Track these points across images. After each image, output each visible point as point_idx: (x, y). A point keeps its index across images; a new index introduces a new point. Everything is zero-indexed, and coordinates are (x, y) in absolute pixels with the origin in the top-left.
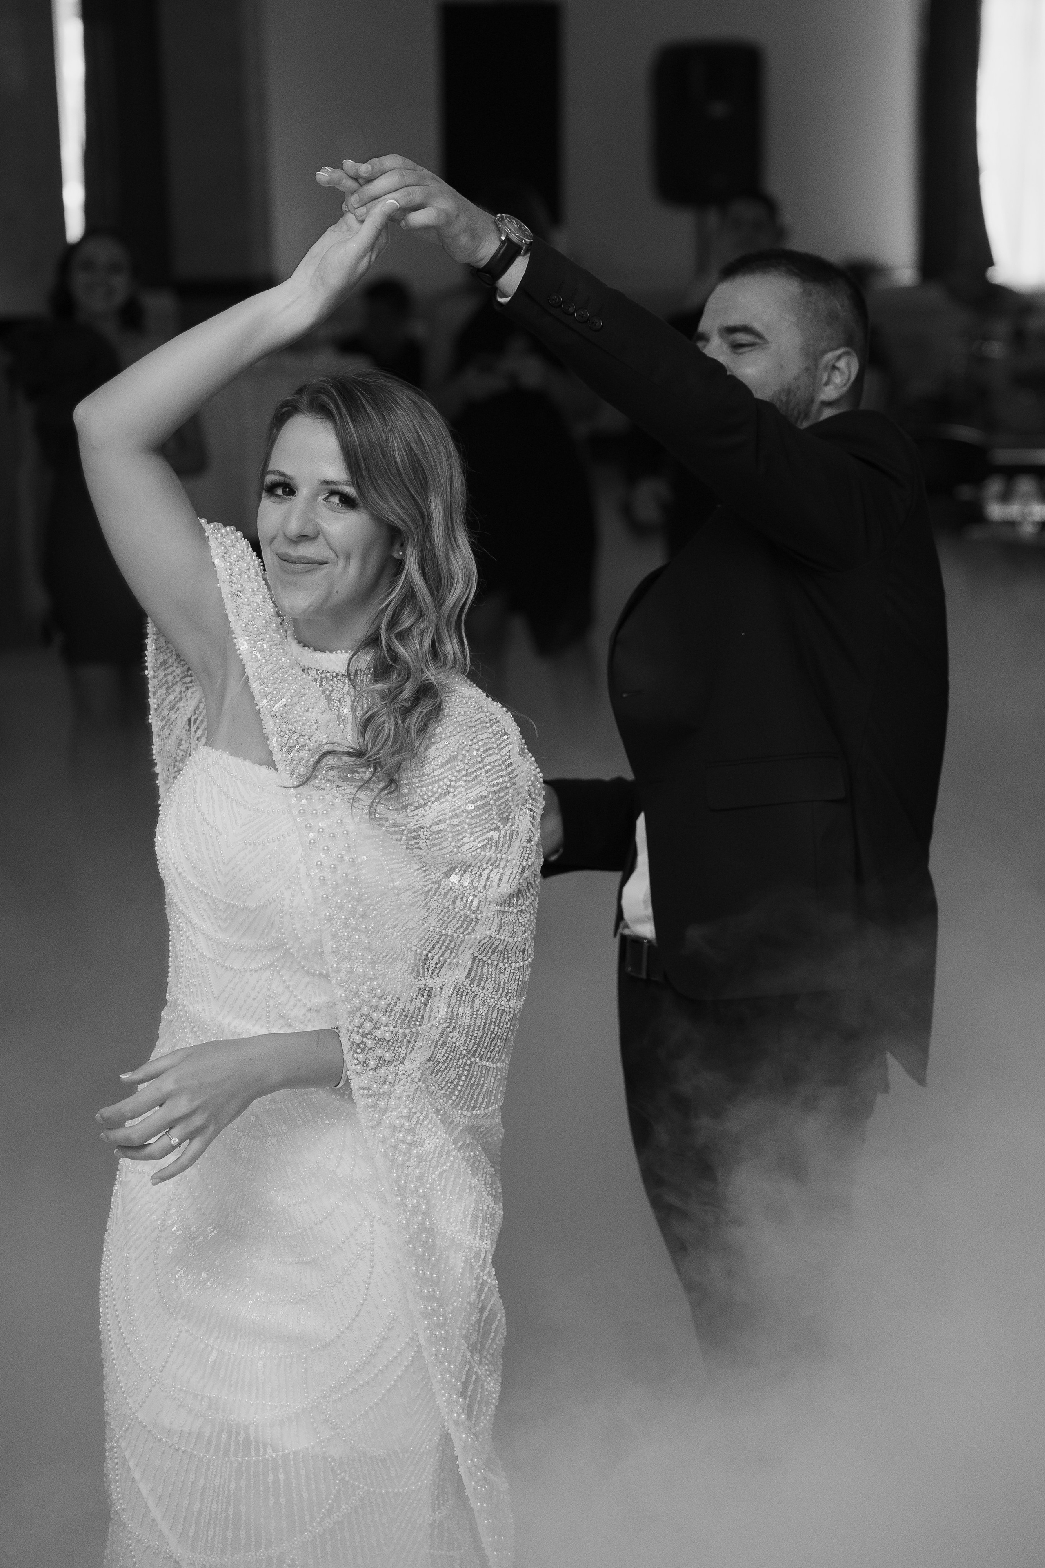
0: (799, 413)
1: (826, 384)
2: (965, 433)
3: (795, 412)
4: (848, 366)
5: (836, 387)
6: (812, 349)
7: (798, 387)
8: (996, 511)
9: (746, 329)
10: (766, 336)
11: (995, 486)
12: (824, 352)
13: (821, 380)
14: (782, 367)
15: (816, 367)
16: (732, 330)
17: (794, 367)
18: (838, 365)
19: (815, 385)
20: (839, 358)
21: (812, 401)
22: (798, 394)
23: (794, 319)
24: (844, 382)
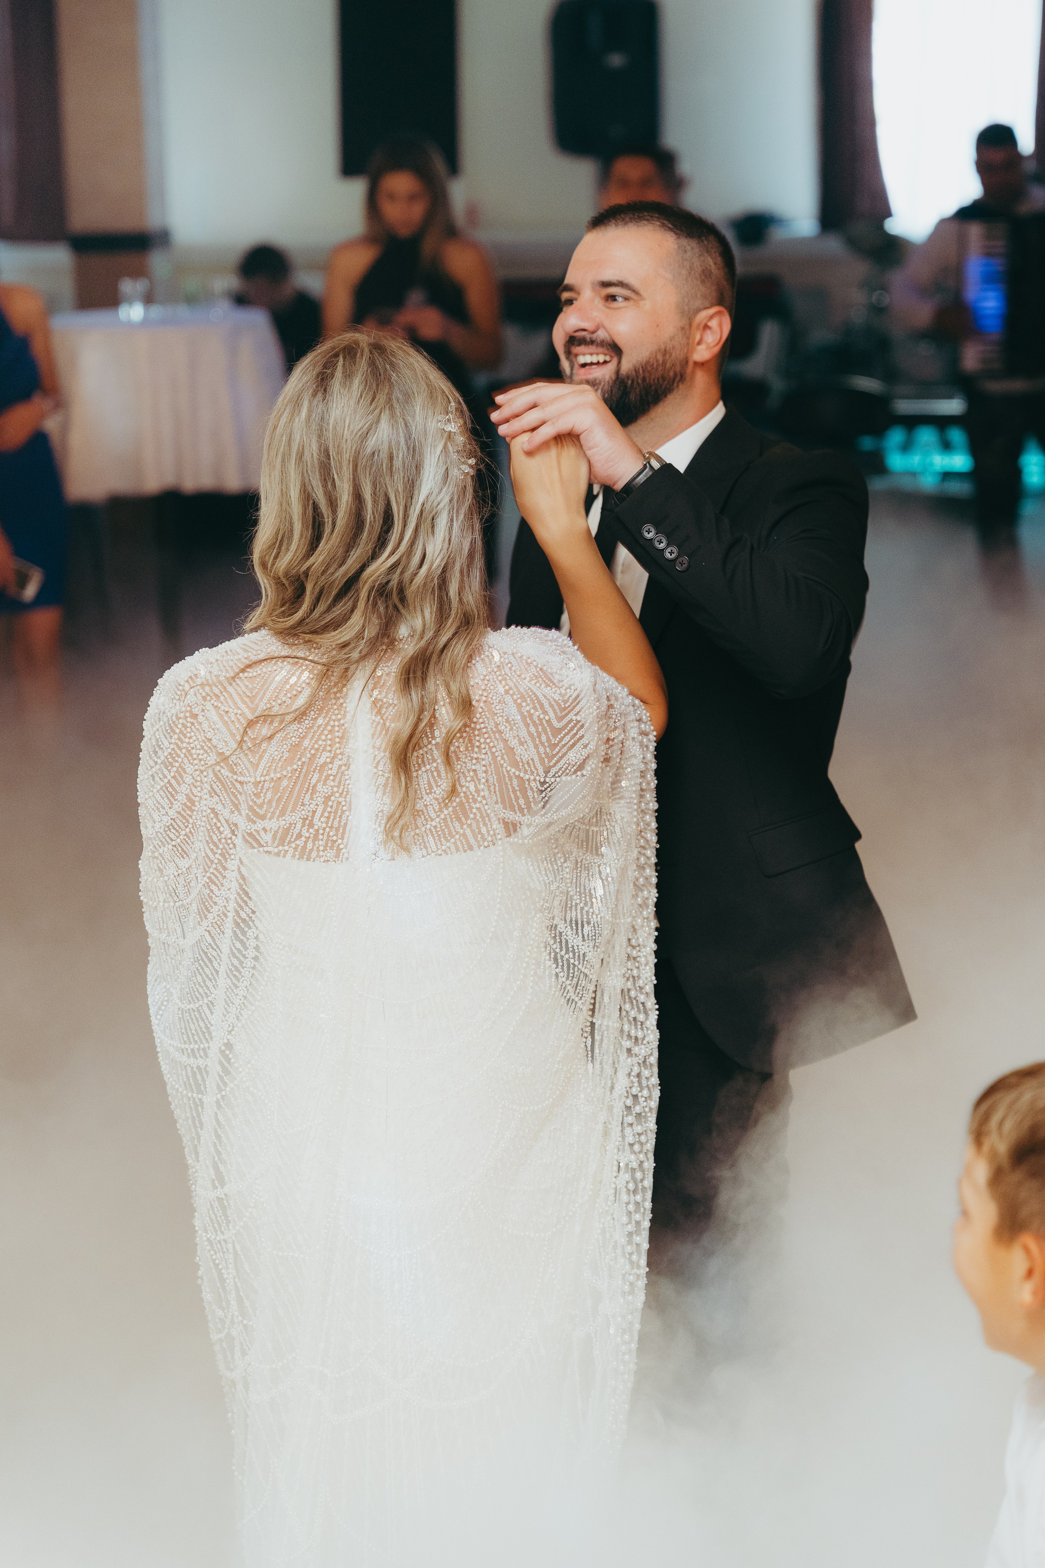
0: (675, 375)
1: (699, 343)
2: (867, 384)
3: (672, 374)
4: (720, 326)
5: (708, 348)
6: (686, 308)
7: (674, 347)
8: (896, 461)
9: (621, 284)
10: (642, 292)
11: (896, 436)
12: (698, 310)
13: (694, 339)
14: (658, 326)
15: (690, 325)
16: (606, 284)
17: (670, 327)
18: (709, 324)
19: (690, 346)
20: (711, 318)
21: (686, 361)
22: (674, 354)
23: (670, 276)
24: (716, 342)
